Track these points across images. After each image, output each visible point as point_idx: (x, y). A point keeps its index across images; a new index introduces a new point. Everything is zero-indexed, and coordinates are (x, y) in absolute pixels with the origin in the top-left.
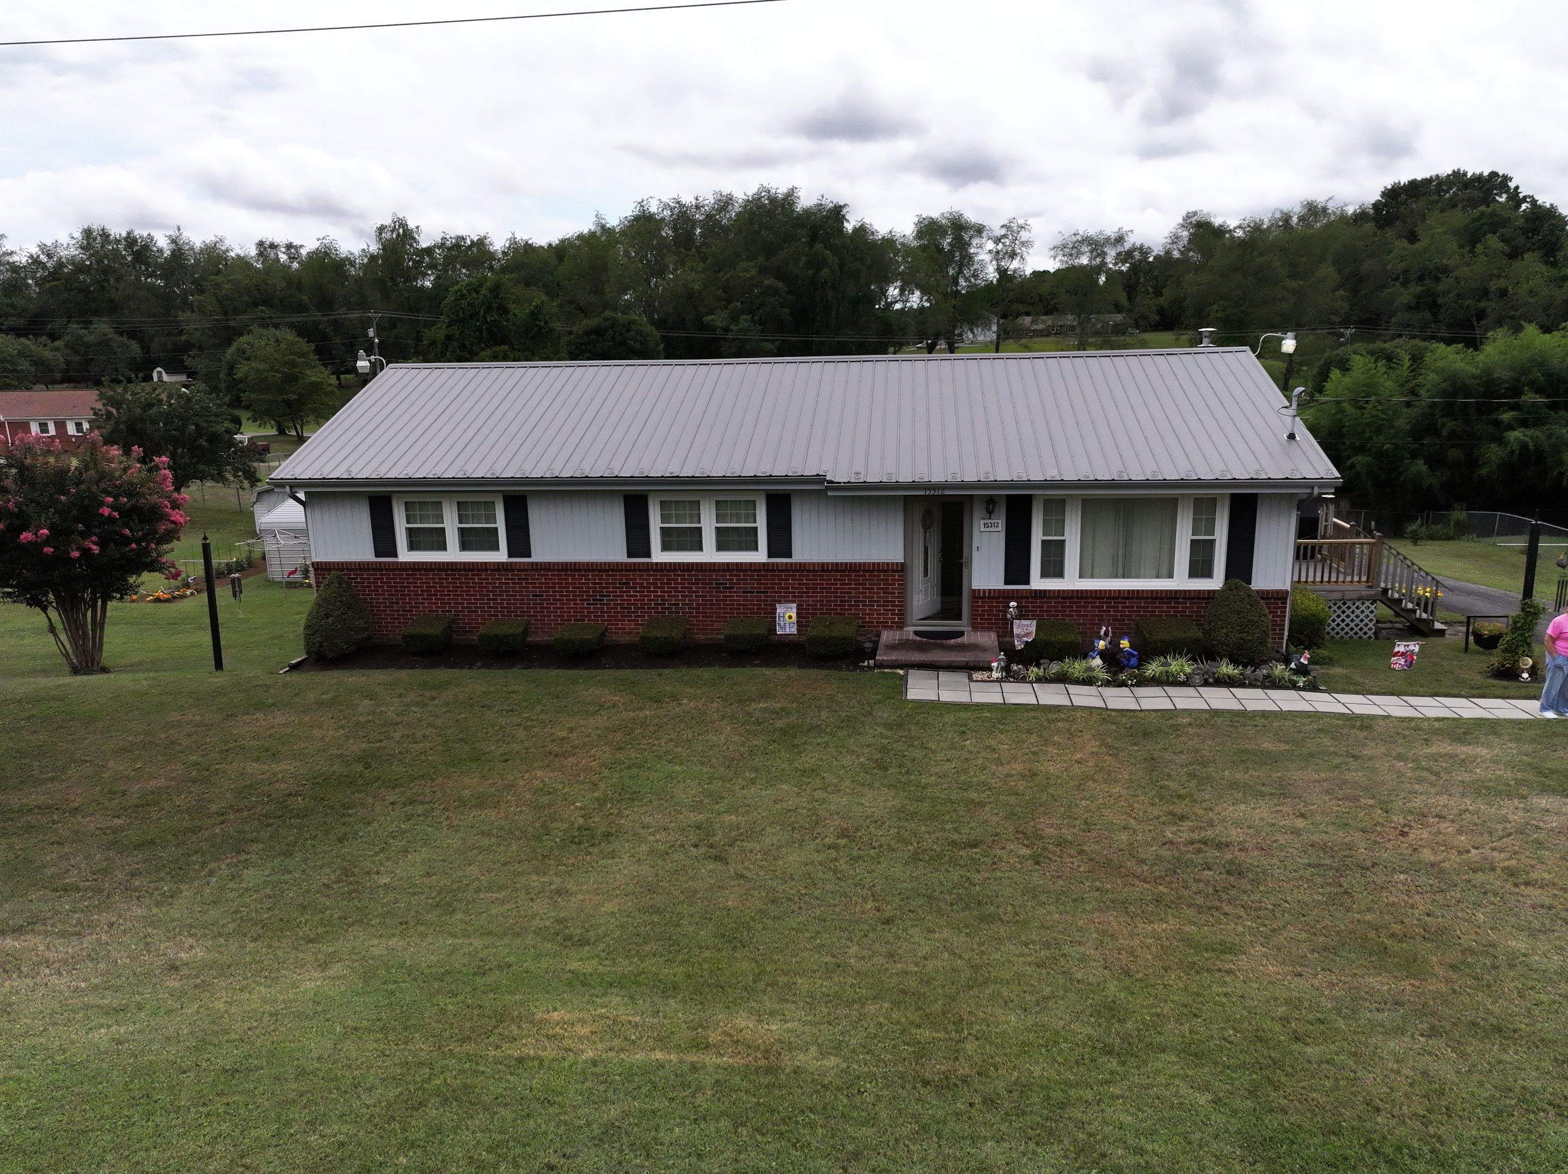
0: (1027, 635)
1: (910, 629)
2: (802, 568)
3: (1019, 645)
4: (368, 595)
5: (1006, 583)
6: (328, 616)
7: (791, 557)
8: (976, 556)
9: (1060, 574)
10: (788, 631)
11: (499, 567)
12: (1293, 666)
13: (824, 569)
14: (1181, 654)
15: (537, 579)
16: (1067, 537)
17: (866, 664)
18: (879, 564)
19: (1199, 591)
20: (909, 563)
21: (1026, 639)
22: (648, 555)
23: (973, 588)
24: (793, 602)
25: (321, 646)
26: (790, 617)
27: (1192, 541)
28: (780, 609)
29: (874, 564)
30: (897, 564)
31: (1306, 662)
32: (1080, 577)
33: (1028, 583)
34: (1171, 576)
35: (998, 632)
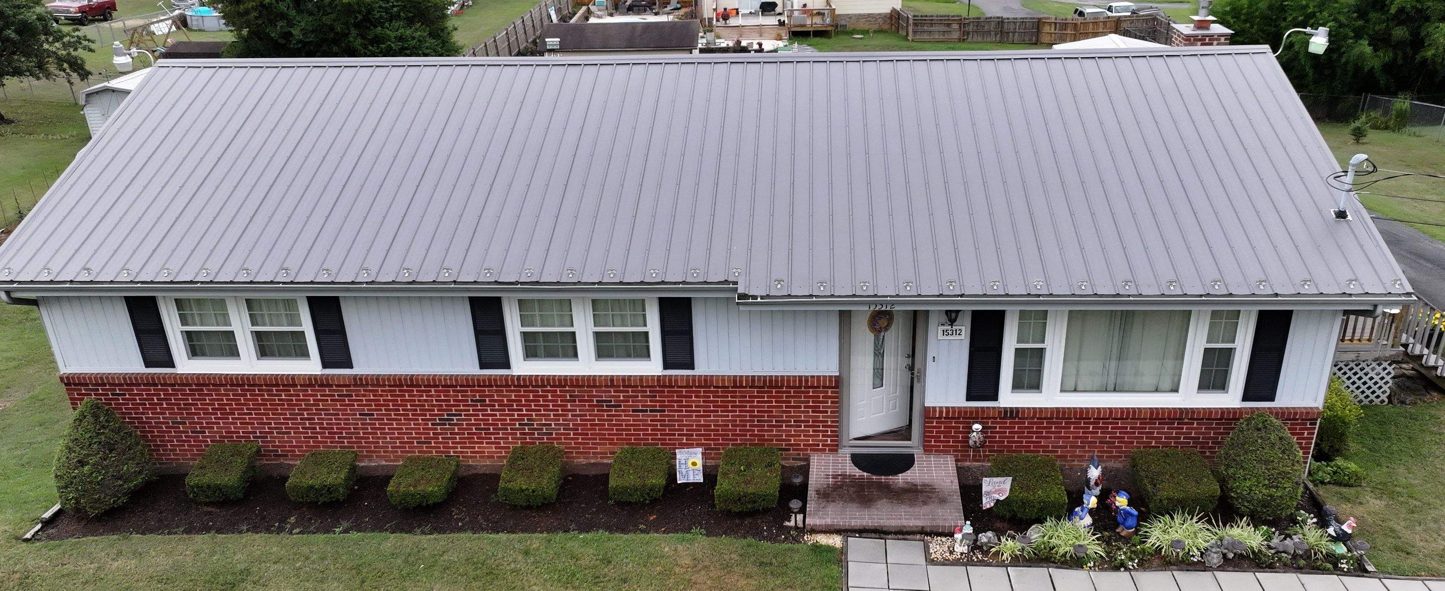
0: (999, 491)
1: (845, 453)
2: (707, 382)
3: (987, 503)
4: (143, 413)
5: (969, 398)
6: (82, 463)
7: (693, 368)
8: (930, 366)
9: (1036, 385)
10: (691, 480)
11: (311, 382)
12: (1331, 531)
13: (737, 384)
14: (1191, 513)
15: (364, 396)
16: (1048, 344)
17: (792, 523)
18: (806, 377)
19: (1210, 410)
20: (845, 376)
21: (997, 496)
22: (508, 366)
23: (926, 405)
24: (698, 445)
25: (78, 502)
26: (694, 464)
27: (1207, 350)
28: (681, 455)
29: (800, 377)
30: (831, 377)
31: (1349, 531)
32: (1062, 391)
33: (995, 398)
34: (1175, 390)
35: (956, 456)
